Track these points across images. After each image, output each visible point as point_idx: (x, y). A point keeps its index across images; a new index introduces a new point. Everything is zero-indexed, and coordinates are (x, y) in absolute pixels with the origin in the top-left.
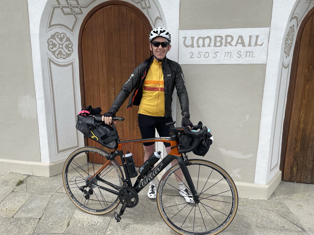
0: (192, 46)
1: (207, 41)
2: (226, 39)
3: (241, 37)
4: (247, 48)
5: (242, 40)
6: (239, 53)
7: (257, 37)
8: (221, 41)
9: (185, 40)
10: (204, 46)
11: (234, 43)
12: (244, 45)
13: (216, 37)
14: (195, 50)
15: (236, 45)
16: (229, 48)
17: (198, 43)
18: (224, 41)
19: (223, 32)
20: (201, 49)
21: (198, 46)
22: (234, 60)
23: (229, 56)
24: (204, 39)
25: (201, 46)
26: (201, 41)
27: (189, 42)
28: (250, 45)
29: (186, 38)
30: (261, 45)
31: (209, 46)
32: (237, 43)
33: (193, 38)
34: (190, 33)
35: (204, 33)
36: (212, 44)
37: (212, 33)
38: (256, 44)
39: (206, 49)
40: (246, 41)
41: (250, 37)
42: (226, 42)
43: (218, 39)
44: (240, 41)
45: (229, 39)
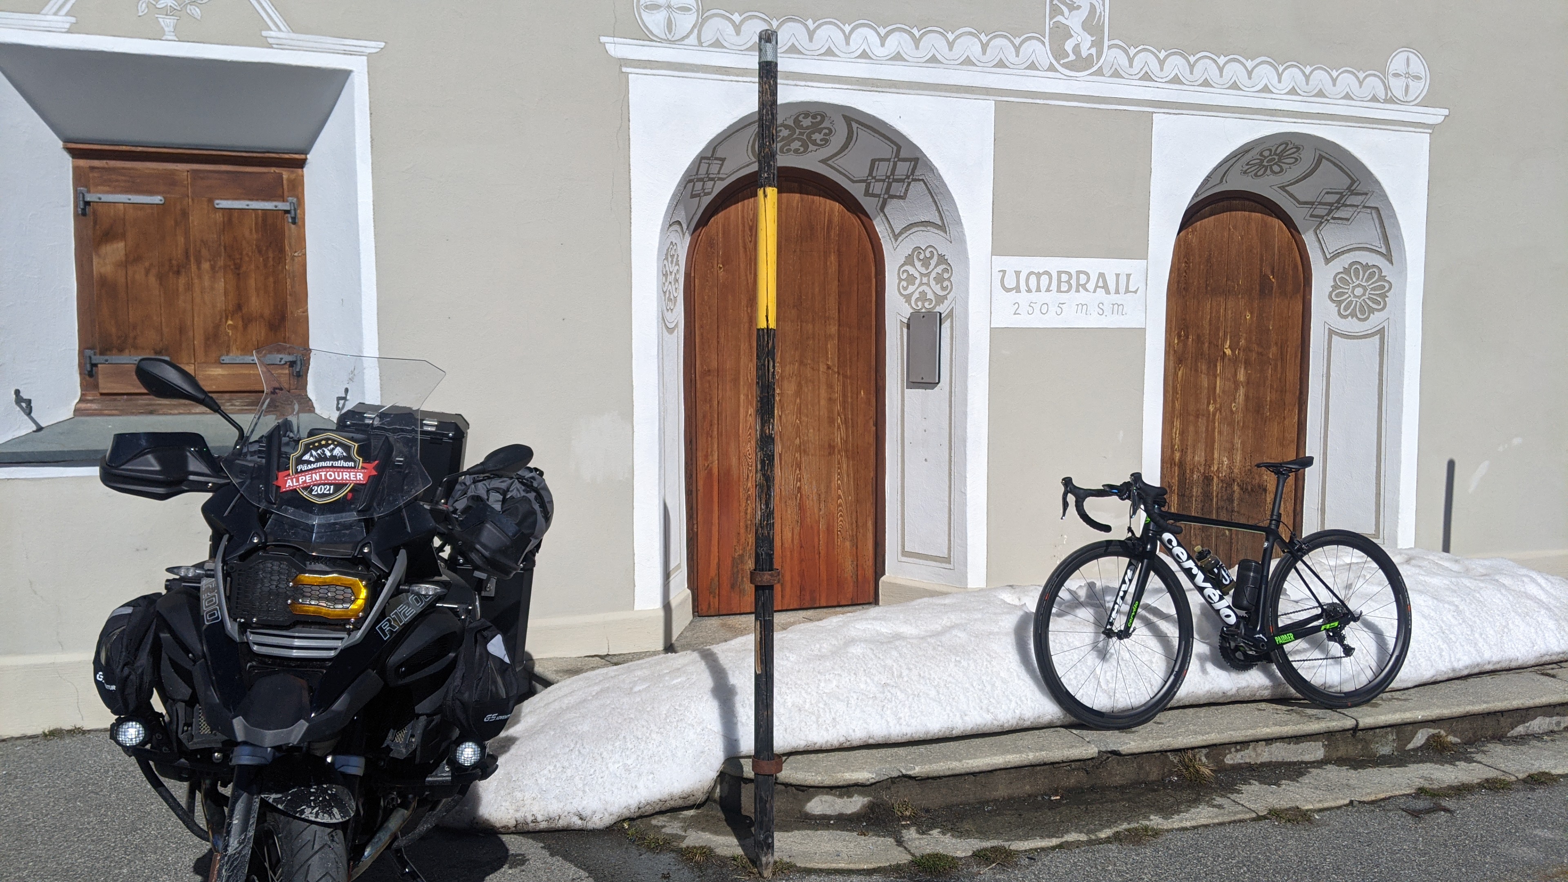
0: (1017, 289)
1: (1044, 280)
2: (1078, 279)
3: (1102, 275)
4: (1114, 298)
5: (1105, 281)
6: (1101, 305)
7: (1128, 276)
8: (1068, 282)
9: (1003, 277)
10: (1038, 290)
11: (1091, 286)
12: (1108, 292)
13: (1060, 273)
14: (1023, 298)
15: (1095, 292)
16: (1083, 295)
17: (1027, 285)
18: (1073, 282)
19: (1073, 264)
20: (1034, 296)
21: (1029, 291)
22: (1093, 321)
23: (1084, 311)
24: (1039, 275)
25: (1034, 290)
26: (1033, 279)
27: (1010, 282)
28: (1117, 292)
29: (1004, 272)
30: (1135, 292)
31: (1048, 290)
32: (1097, 286)
33: (1018, 273)
34: (1012, 263)
35: (1040, 263)
36: (1054, 286)
37: (1054, 264)
38: (1127, 291)
39: (1043, 296)
40: (1112, 287)
41: (1118, 275)
42: (1078, 285)
43: (1064, 277)
44: (1101, 284)
45: (1083, 278)
